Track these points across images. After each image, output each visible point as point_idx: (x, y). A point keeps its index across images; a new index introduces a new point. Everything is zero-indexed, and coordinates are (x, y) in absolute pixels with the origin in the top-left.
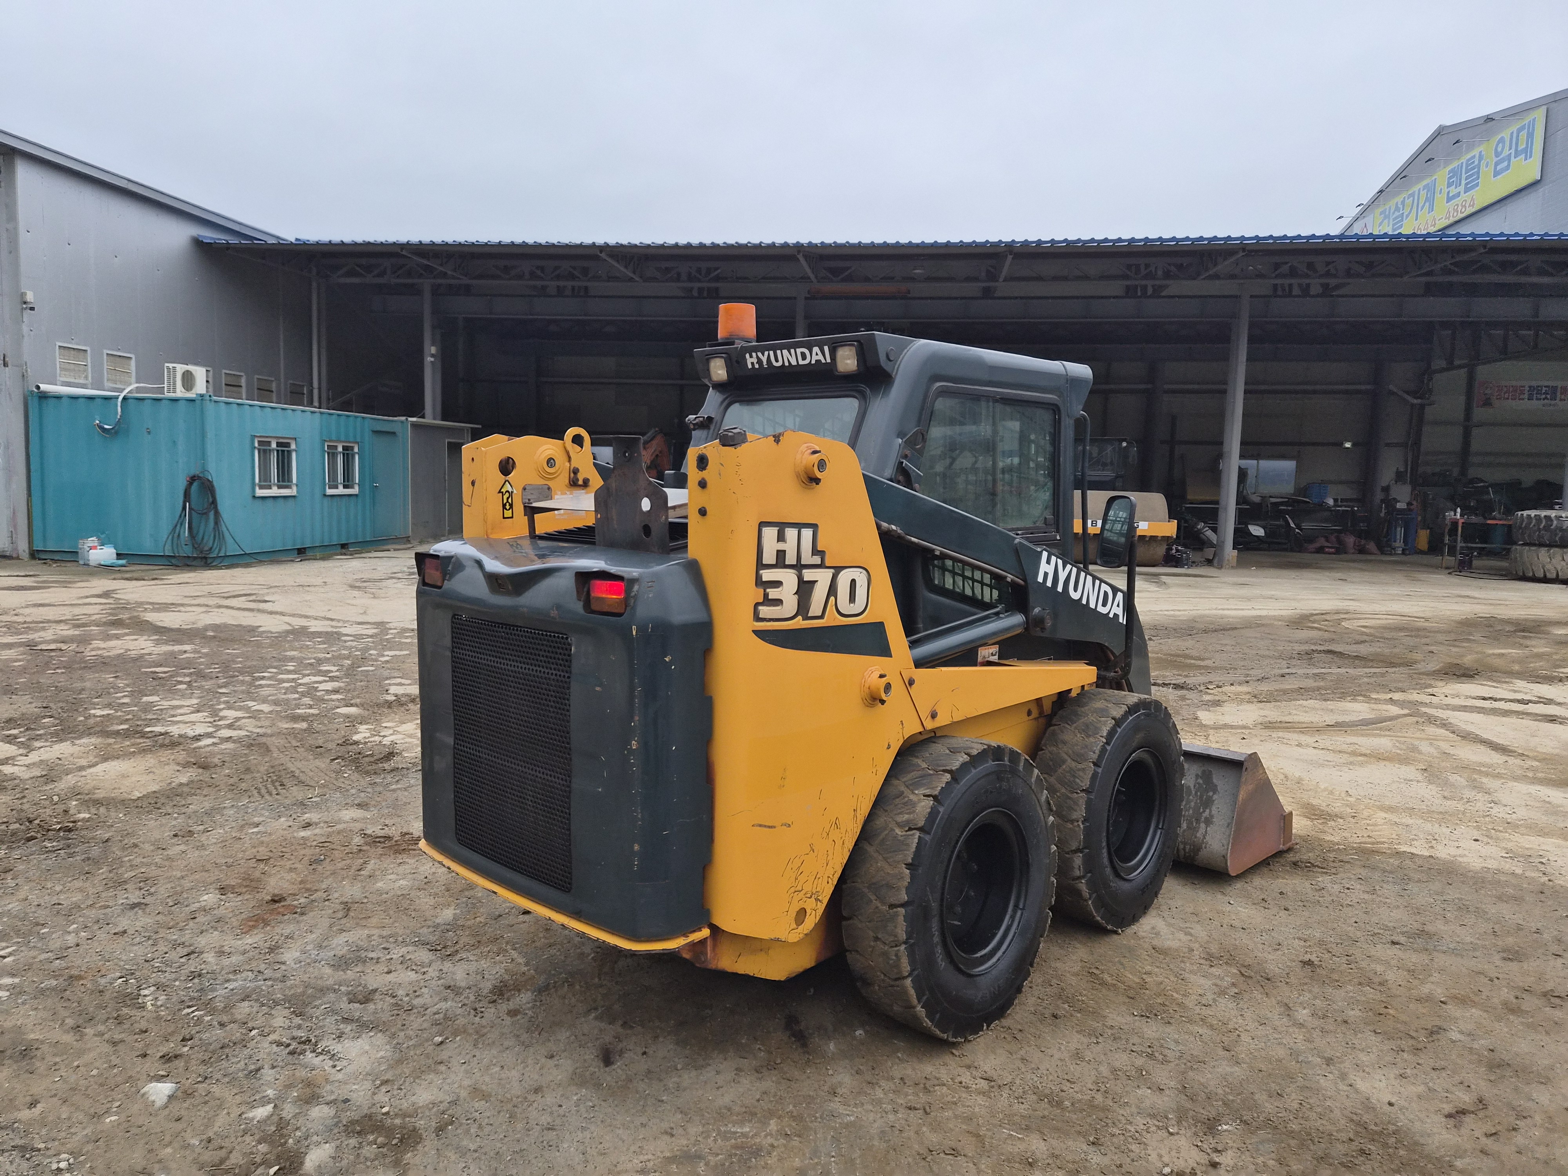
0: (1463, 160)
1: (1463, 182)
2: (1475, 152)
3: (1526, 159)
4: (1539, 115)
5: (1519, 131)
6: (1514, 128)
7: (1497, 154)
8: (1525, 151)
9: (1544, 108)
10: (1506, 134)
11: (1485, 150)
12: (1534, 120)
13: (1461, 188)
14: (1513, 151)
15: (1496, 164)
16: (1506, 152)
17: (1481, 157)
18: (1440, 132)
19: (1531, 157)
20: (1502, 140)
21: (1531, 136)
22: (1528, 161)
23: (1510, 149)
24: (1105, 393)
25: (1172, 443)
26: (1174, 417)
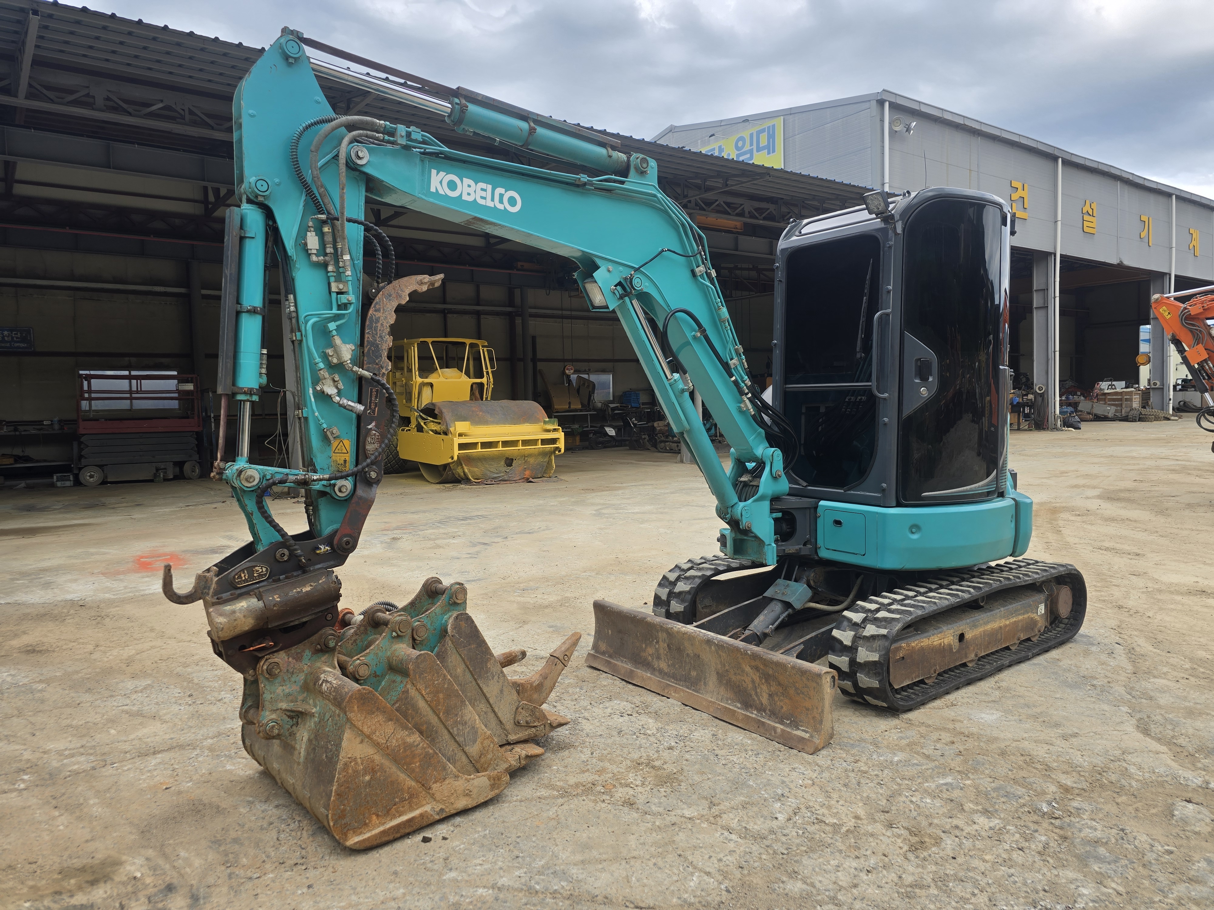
2: (716, 146)
3: (769, 153)
4: (779, 123)
5: (759, 133)
6: (754, 130)
7: (737, 148)
9: (782, 117)
10: (746, 134)
12: (774, 126)
14: (755, 147)
15: (738, 156)
16: (747, 147)
18: (673, 128)
19: (774, 151)
20: (741, 139)
21: (771, 137)
22: (771, 154)
23: (751, 144)
24: (478, 314)
25: (535, 360)
26: (534, 338)
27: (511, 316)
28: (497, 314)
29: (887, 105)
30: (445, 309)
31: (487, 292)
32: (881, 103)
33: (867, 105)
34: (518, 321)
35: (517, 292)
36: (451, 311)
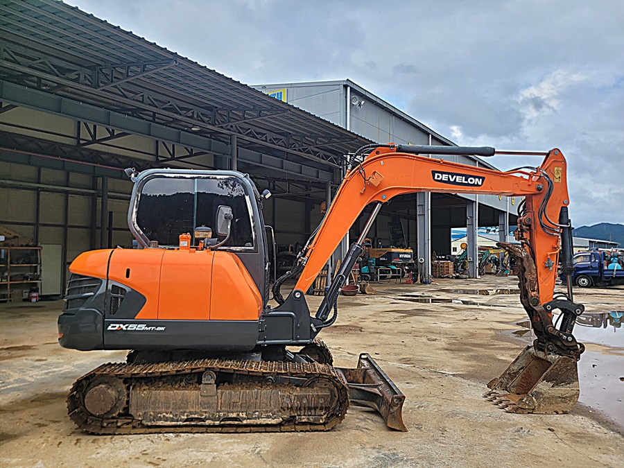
4: (284, 91)
9: (286, 88)
12: (281, 93)
24: (67, 193)
25: (110, 229)
26: (111, 213)
27: (93, 198)
28: (83, 194)
29: (349, 88)
30: (39, 188)
31: (74, 178)
32: (346, 87)
33: (338, 87)
34: (99, 200)
35: (100, 180)
36: (43, 190)
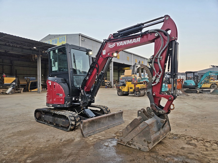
0: (54, 39)
1: (55, 42)
2: (56, 39)
4: (65, 36)
8: (64, 40)
10: (61, 37)
11: (58, 39)
13: (54, 43)
14: (62, 40)
15: (60, 41)
17: (57, 40)
18: (50, 35)
20: (60, 38)
21: (64, 38)
24: (3, 65)
25: (16, 74)
26: (16, 70)
27: (11, 66)
28: (8, 65)
29: (81, 36)
31: (5, 61)
32: (80, 35)
33: (77, 35)
